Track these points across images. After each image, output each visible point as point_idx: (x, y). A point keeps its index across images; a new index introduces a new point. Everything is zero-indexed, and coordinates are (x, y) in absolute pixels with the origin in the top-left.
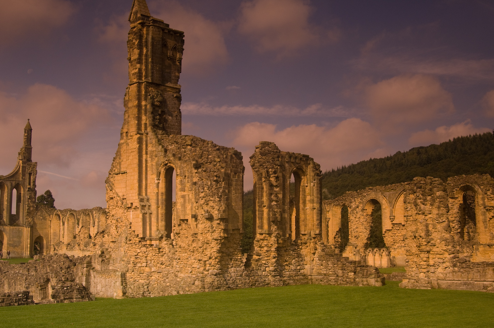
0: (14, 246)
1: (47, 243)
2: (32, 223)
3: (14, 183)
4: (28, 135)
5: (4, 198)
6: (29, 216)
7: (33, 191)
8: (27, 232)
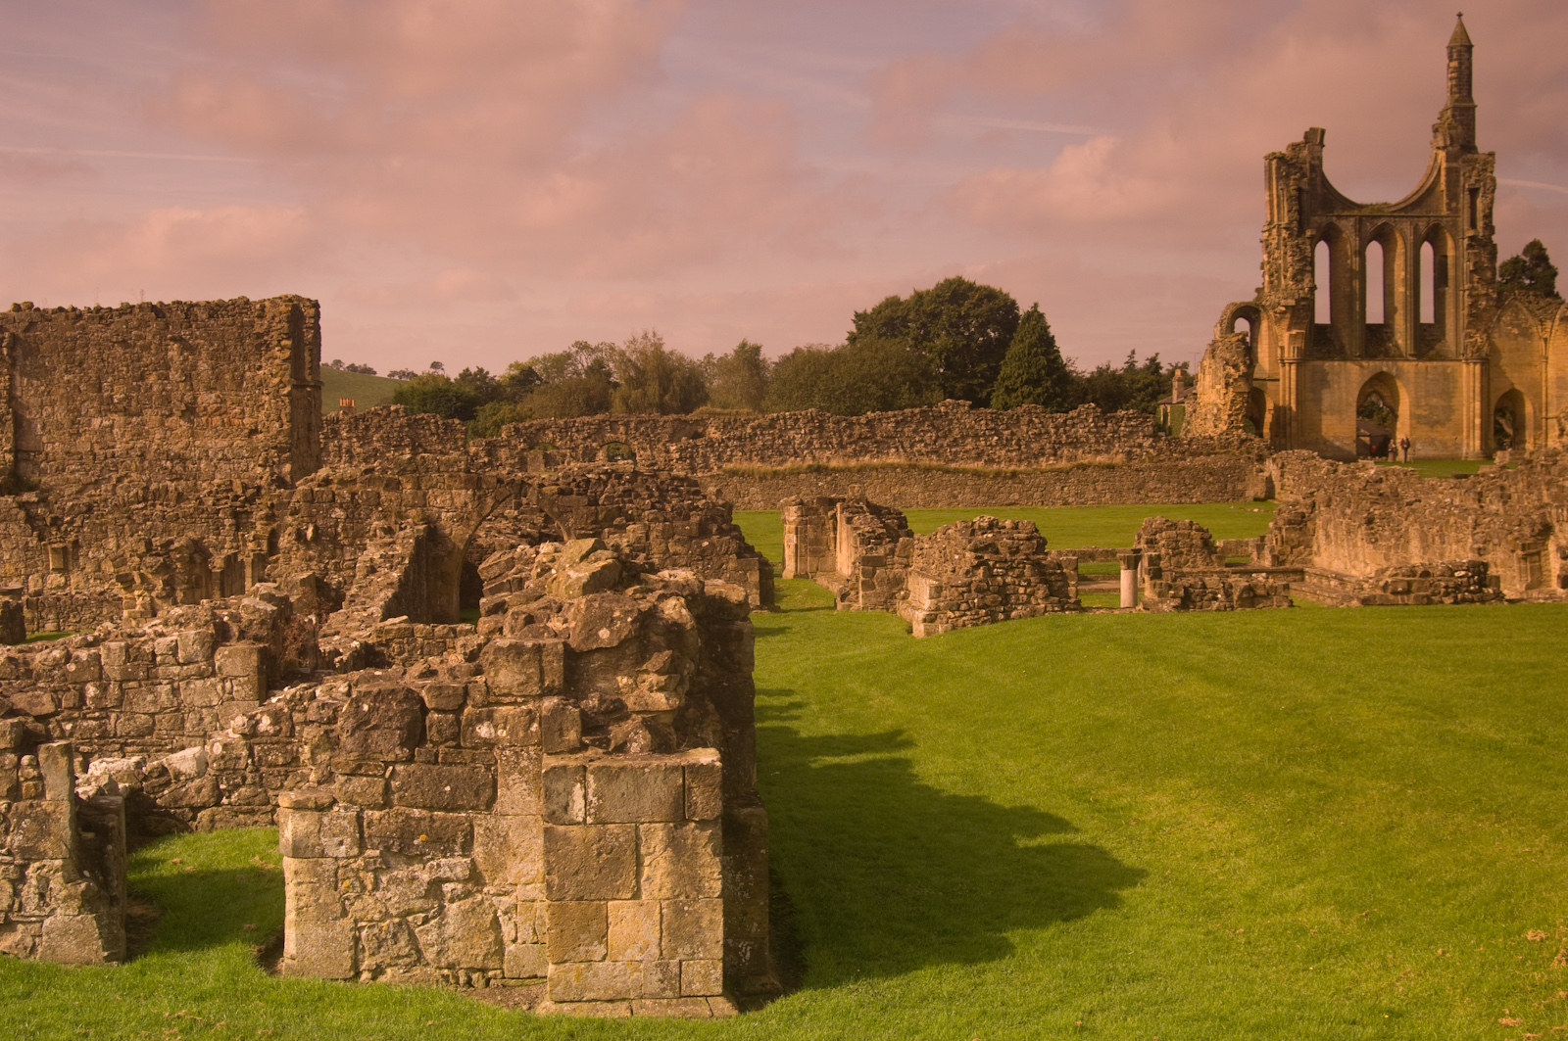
0: (1433, 424)
1: (1535, 413)
2: (1485, 348)
3: (1422, 225)
4: (1460, 67)
5: (1396, 273)
6: (1474, 327)
7: (1484, 246)
8: (1472, 379)
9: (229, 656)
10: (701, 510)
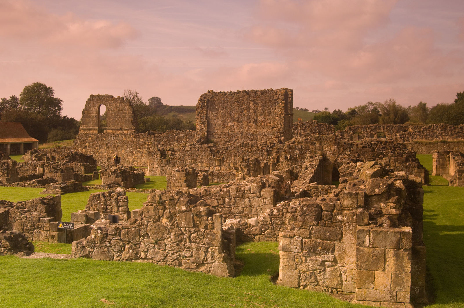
9: (265, 192)
10: (407, 153)
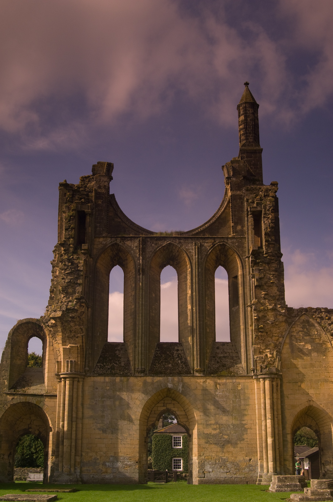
0: (223, 444)
8: (262, 395)
